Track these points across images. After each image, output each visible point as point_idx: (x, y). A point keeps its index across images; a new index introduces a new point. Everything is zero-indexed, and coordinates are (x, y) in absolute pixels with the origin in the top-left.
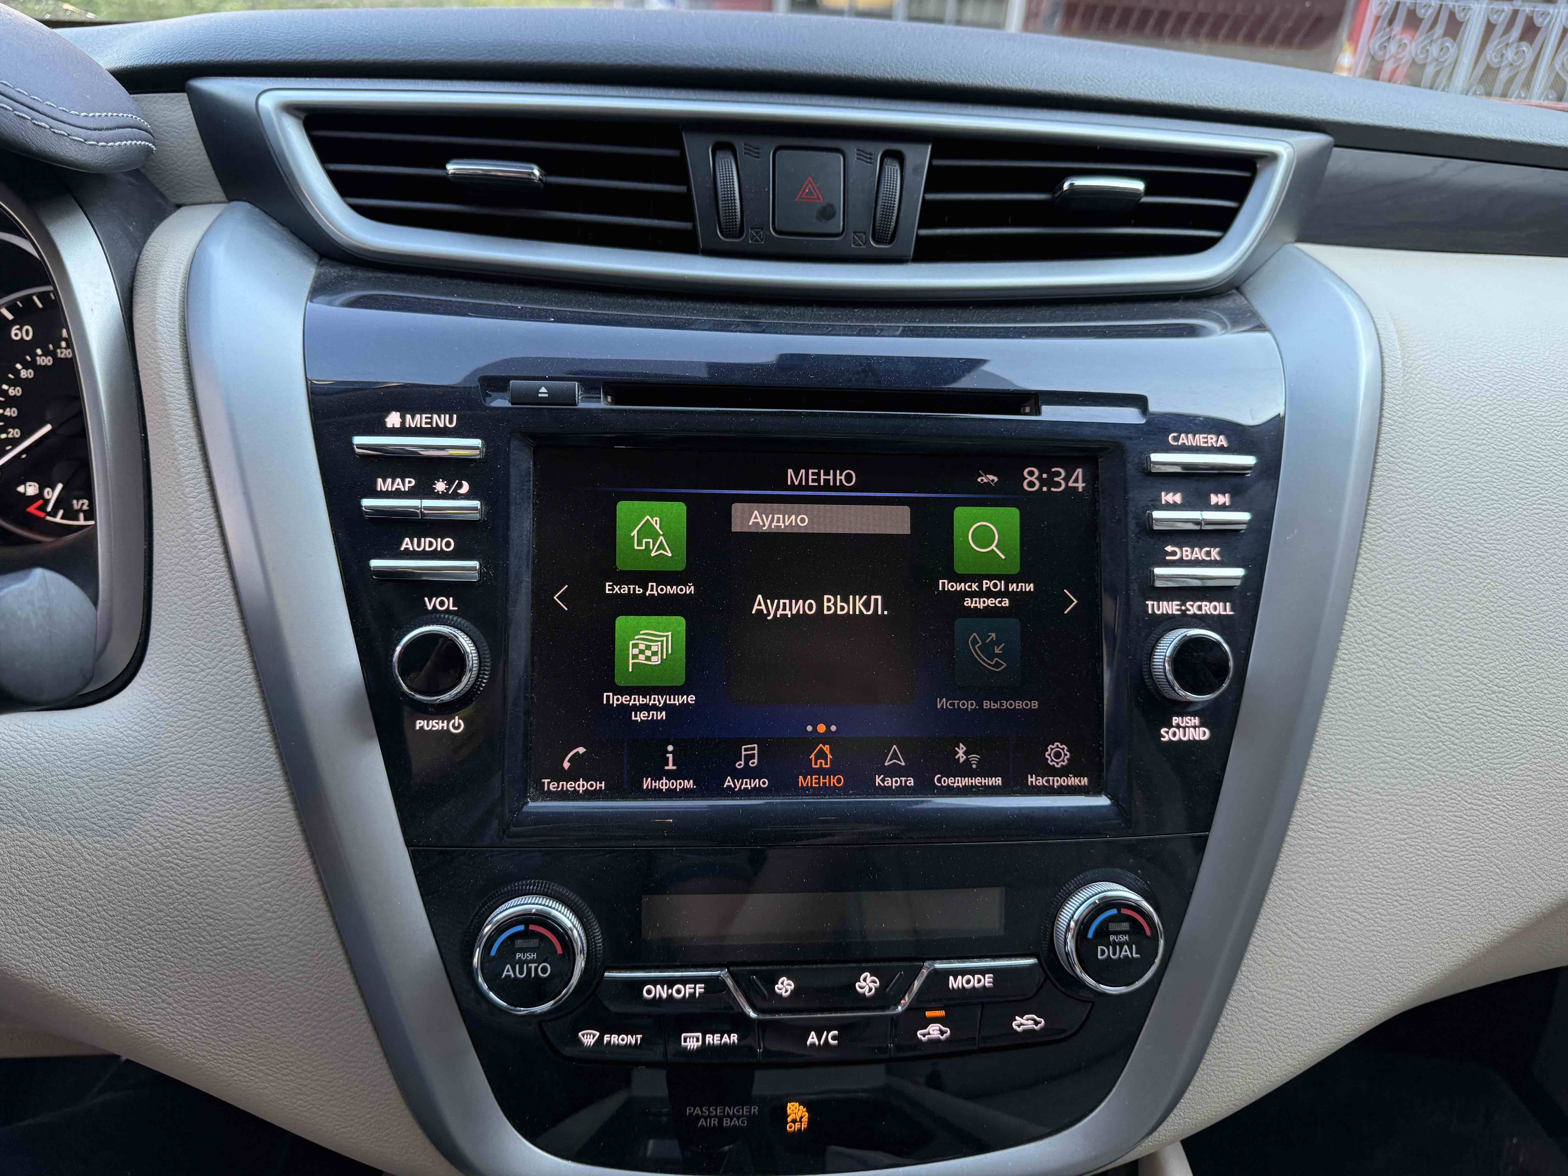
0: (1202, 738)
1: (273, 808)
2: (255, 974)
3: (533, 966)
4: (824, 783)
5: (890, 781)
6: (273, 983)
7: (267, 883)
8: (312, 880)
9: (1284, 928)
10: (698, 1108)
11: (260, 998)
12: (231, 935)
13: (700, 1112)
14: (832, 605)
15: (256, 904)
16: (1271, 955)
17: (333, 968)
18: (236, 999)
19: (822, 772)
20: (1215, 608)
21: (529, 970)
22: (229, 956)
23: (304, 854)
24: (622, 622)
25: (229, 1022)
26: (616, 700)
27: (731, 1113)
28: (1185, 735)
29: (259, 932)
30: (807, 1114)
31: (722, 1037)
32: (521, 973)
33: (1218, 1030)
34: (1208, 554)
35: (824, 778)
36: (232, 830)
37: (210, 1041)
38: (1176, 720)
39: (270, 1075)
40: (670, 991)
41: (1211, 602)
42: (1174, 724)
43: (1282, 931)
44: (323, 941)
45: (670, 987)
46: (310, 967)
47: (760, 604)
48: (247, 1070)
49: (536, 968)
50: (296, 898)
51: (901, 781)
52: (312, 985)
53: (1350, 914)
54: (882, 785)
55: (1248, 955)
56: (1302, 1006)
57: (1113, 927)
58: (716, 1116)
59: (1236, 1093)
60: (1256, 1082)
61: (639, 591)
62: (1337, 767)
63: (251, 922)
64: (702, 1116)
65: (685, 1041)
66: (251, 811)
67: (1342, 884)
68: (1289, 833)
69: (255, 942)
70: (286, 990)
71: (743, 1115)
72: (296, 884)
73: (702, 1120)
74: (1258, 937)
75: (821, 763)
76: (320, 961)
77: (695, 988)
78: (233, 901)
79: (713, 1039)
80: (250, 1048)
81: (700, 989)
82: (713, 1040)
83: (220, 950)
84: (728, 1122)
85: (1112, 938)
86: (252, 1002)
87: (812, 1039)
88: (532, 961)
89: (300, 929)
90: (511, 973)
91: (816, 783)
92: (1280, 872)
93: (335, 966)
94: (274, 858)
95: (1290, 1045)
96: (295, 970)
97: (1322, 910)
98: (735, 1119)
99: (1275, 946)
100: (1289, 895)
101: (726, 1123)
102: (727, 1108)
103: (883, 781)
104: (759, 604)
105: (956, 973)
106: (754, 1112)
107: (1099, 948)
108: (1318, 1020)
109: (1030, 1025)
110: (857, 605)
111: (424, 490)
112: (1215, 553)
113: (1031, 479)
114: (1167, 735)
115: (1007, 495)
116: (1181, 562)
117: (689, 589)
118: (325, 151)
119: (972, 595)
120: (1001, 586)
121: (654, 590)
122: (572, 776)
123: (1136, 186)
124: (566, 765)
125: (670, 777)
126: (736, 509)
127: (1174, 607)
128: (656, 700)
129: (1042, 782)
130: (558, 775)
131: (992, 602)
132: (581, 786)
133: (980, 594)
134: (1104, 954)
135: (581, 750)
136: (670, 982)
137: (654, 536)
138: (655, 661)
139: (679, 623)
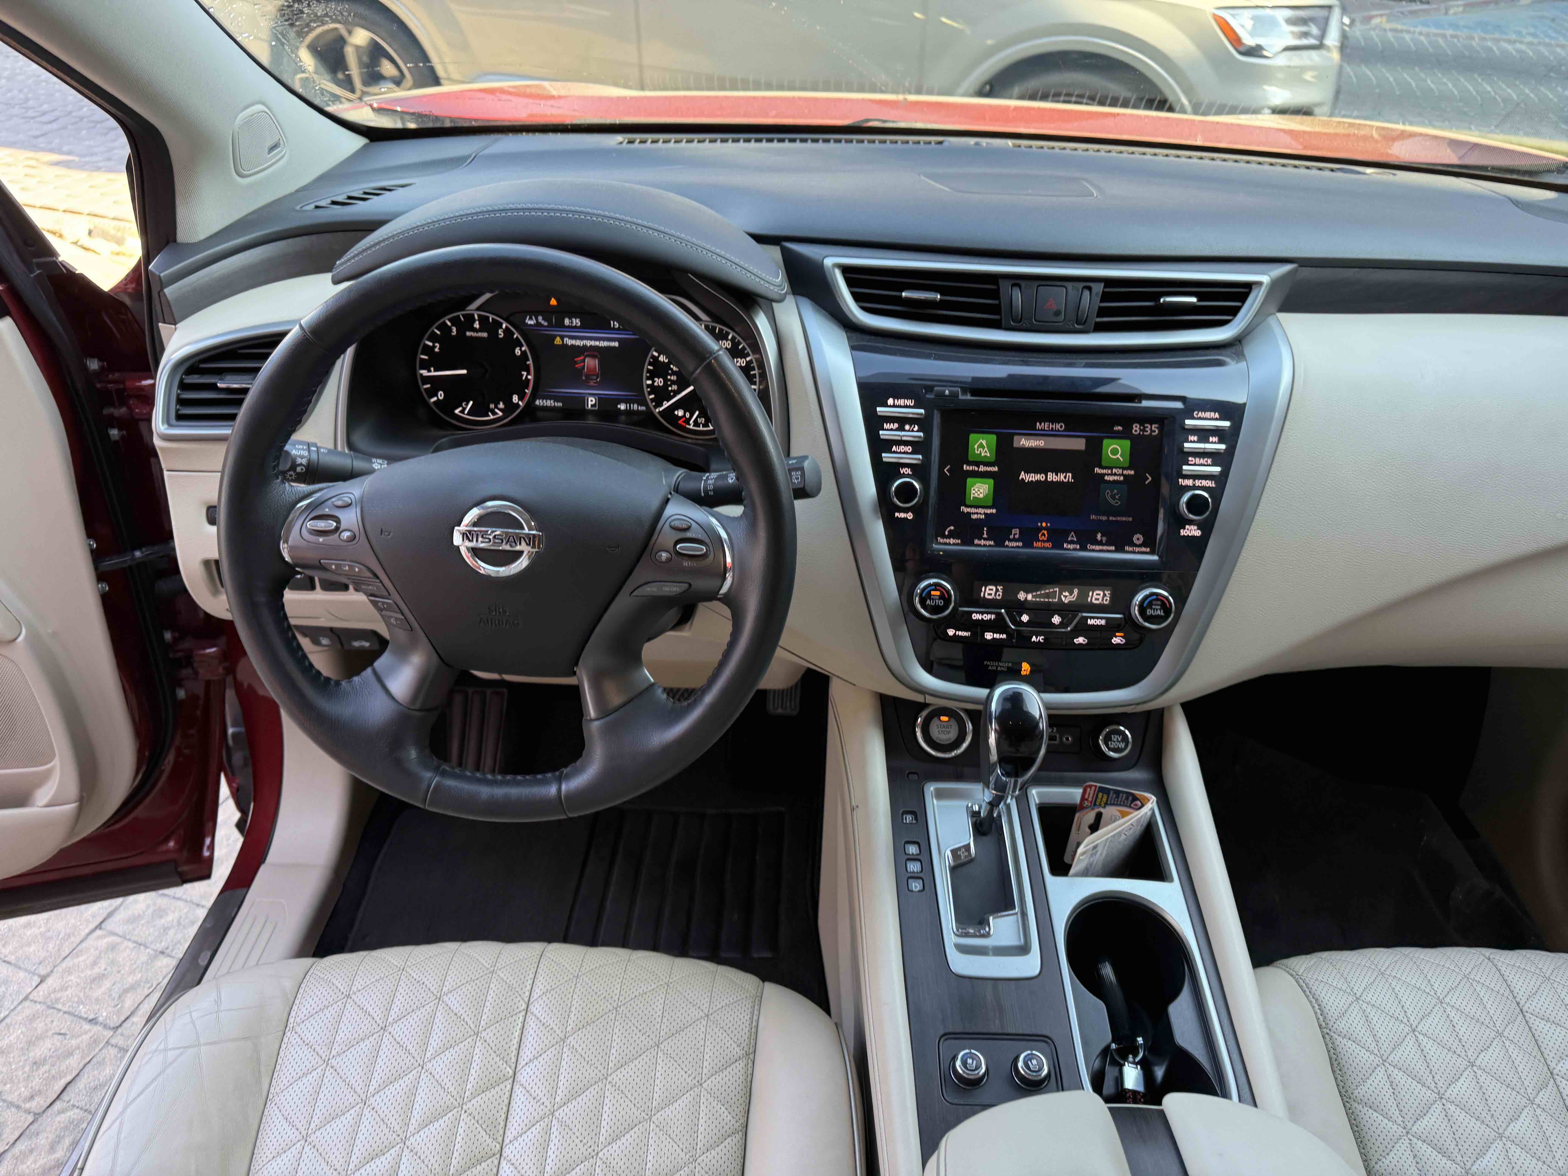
0: (1198, 535)
3: (936, 601)
4: (1044, 546)
5: (1070, 547)
10: (989, 662)
13: (989, 664)
14: (1051, 477)
19: (1043, 541)
20: (1208, 483)
21: (935, 603)
24: (970, 481)
27: (1001, 665)
28: (1190, 533)
30: (1029, 668)
31: (1000, 636)
32: (932, 603)
34: (1206, 461)
35: (1044, 544)
38: (1187, 527)
40: (982, 617)
42: (1185, 528)
45: (982, 615)
47: (1023, 475)
51: (1074, 546)
54: (1067, 547)
57: (1154, 602)
58: (995, 666)
61: (976, 469)
64: (990, 666)
65: (986, 636)
71: (1005, 666)
75: (1043, 538)
77: (991, 616)
79: (997, 636)
81: (993, 617)
85: (1154, 606)
87: (1034, 639)
88: (936, 599)
90: (928, 603)
91: (1040, 545)
97: (1246, 609)
98: (1002, 668)
101: (999, 669)
102: (1000, 663)
103: (1067, 545)
105: (1092, 618)
106: (1010, 665)
109: (1119, 641)
110: (1061, 477)
111: (901, 428)
112: (1209, 461)
113: (1136, 429)
114: (1183, 533)
115: (1125, 435)
116: (1195, 465)
117: (996, 469)
118: (850, 283)
119: (1108, 475)
120: (1120, 471)
121: (982, 468)
122: (949, 537)
123: (1193, 300)
124: (947, 533)
125: (985, 539)
126: (1016, 438)
127: (1190, 482)
128: (981, 510)
129: (1131, 549)
130: (944, 536)
131: (1116, 478)
132: (952, 541)
133: (1112, 474)
134: (1149, 612)
135: (952, 528)
136: (983, 613)
137: (984, 448)
138: (981, 496)
139: (991, 481)
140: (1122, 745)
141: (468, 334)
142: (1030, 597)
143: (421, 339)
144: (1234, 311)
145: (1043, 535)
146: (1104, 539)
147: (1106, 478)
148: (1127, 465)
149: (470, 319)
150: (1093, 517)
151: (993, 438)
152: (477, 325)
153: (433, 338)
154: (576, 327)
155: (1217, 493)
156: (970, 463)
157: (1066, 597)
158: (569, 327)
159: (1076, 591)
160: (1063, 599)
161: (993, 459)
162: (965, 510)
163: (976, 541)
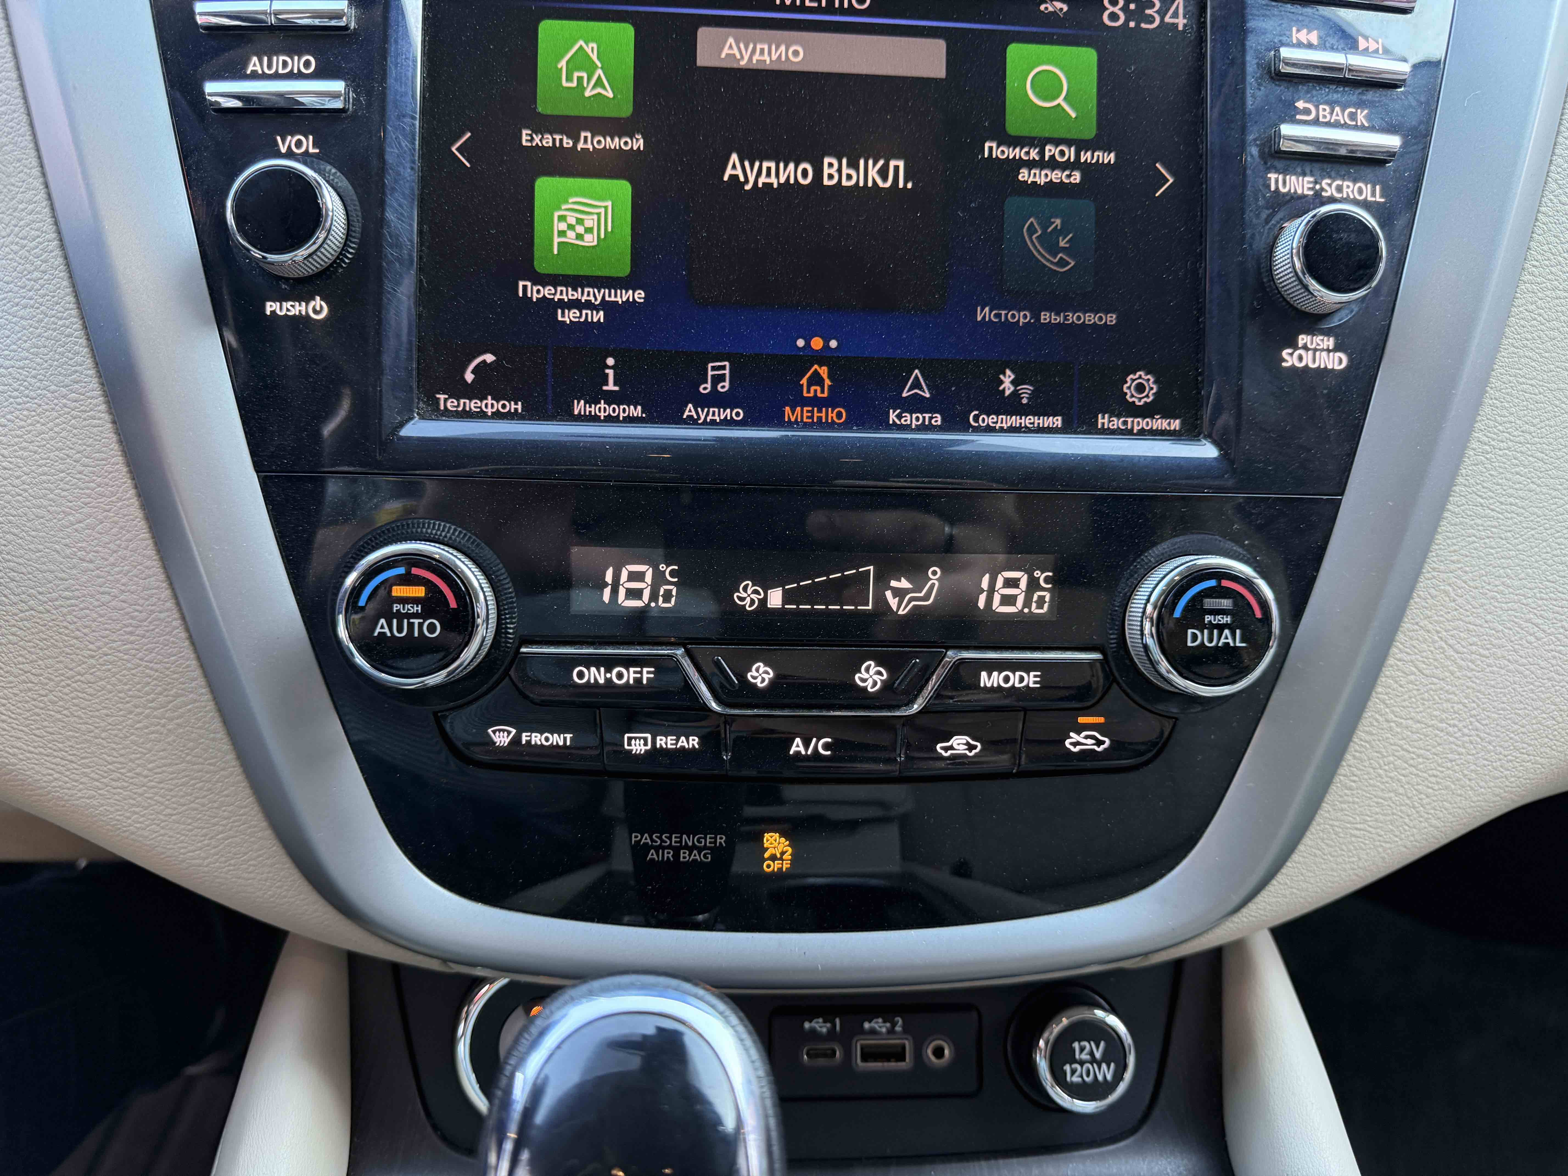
0: (1337, 367)
1: (85, 419)
2: (72, 646)
3: (416, 621)
4: (820, 418)
5: (909, 418)
6: (92, 657)
7: (80, 522)
8: (137, 517)
9: (1436, 638)
10: (646, 835)
11: (79, 677)
12: (40, 593)
13: (649, 841)
14: (834, 172)
15: (68, 551)
16: (1418, 673)
17: (167, 637)
18: (50, 679)
19: (816, 402)
20: (1360, 191)
21: (411, 626)
22: (38, 621)
23: (125, 483)
24: (544, 185)
25: (42, 709)
27: (690, 844)
28: (1314, 360)
29: (73, 588)
30: (790, 850)
31: (677, 740)
32: (400, 630)
33: (1341, 771)
34: (1353, 116)
35: (820, 411)
36: (35, 452)
37: (20, 734)
38: (1303, 339)
39: (97, 781)
40: (608, 675)
41: (1355, 181)
42: (1300, 346)
43: (1434, 642)
44: (154, 600)
45: (609, 670)
46: (138, 636)
48: (68, 773)
49: (421, 625)
50: (118, 542)
51: (924, 418)
52: (141, 659)
53: (1525, 625)
54: (898, 422)
55: (1387, 671)
56: (1454, 746)
57: (1210, 603)
58: (670, 847)
59: (1360, 859)
60: (1388, 845)
61: (567, 143)
62: (1518, 422)
63: (63, 575)
64: (652, 847)
65: (629, 744)
66: (57, 425)
67: (1516, 583)
68: (1449, 507)
69: (68, 602)
70: (110, 667)
71: (705, 847)
72: (116, 523)
73: (652, 851)
74: (1401, 646)
75: (816, 391)
76: (152, 627)
77: (641, 673)
78: (41, 547)
79: (666, 742)
80: (71, 744)
81: (647, 674)
82: (666, 744)
83: (27, 613)
84: (686, 855)
85: (1208, 618)
86: (69, 682)
87: (797, 746)
88: (416, 615)
89: (123, 585)
90: (386, 630)
91: (808, 417)
92: (1435, 559)
93: (169, 633)
94: (88, 488)
95: (1435, 798)
96: (120, 640)
97: (1489, 617)
98: (695, 852)
99: (1424, 662)
100: (1445, 592)
101: (684, 856)
102: (684, 836)
103: (899, 417)
104: (734, 167)
105: (992, 666)
106: (720, 843)
107: (1190, 631)
108: (1473, 767)
109: (1090, 744)
110: (868, 173)
112: (1361, 116)
113: (1114, 8)
114: (1290, 359)
115: (1079, 28)
116: (1319, 121)
117: (638, 143)
119: (1031, 164)
120: (1070, 153)
121: (588, 142)
124: (469, 377)
125: (609, 397)
126: (703, 35)
128: (591, 294)
129: (1117, 423)
130: (458, 390)
131: (1055, 175)
132: (488, 405)
133: (1041, 164)
134: (1192, 638)
135: (489, 358)
136: (609, 663)
137: (591, 69)
138: (590, 240)
139: (623, 189)
140: (1107, 1074)
142: (774, 598)
145: (817, 379)
146: (1025, 389)
147: (1024, 175)
150: (984, 314)
157: (900, 593)
159: (935, 573)
160: (893, 602)
162: (536, 292)
163: (577, 406)
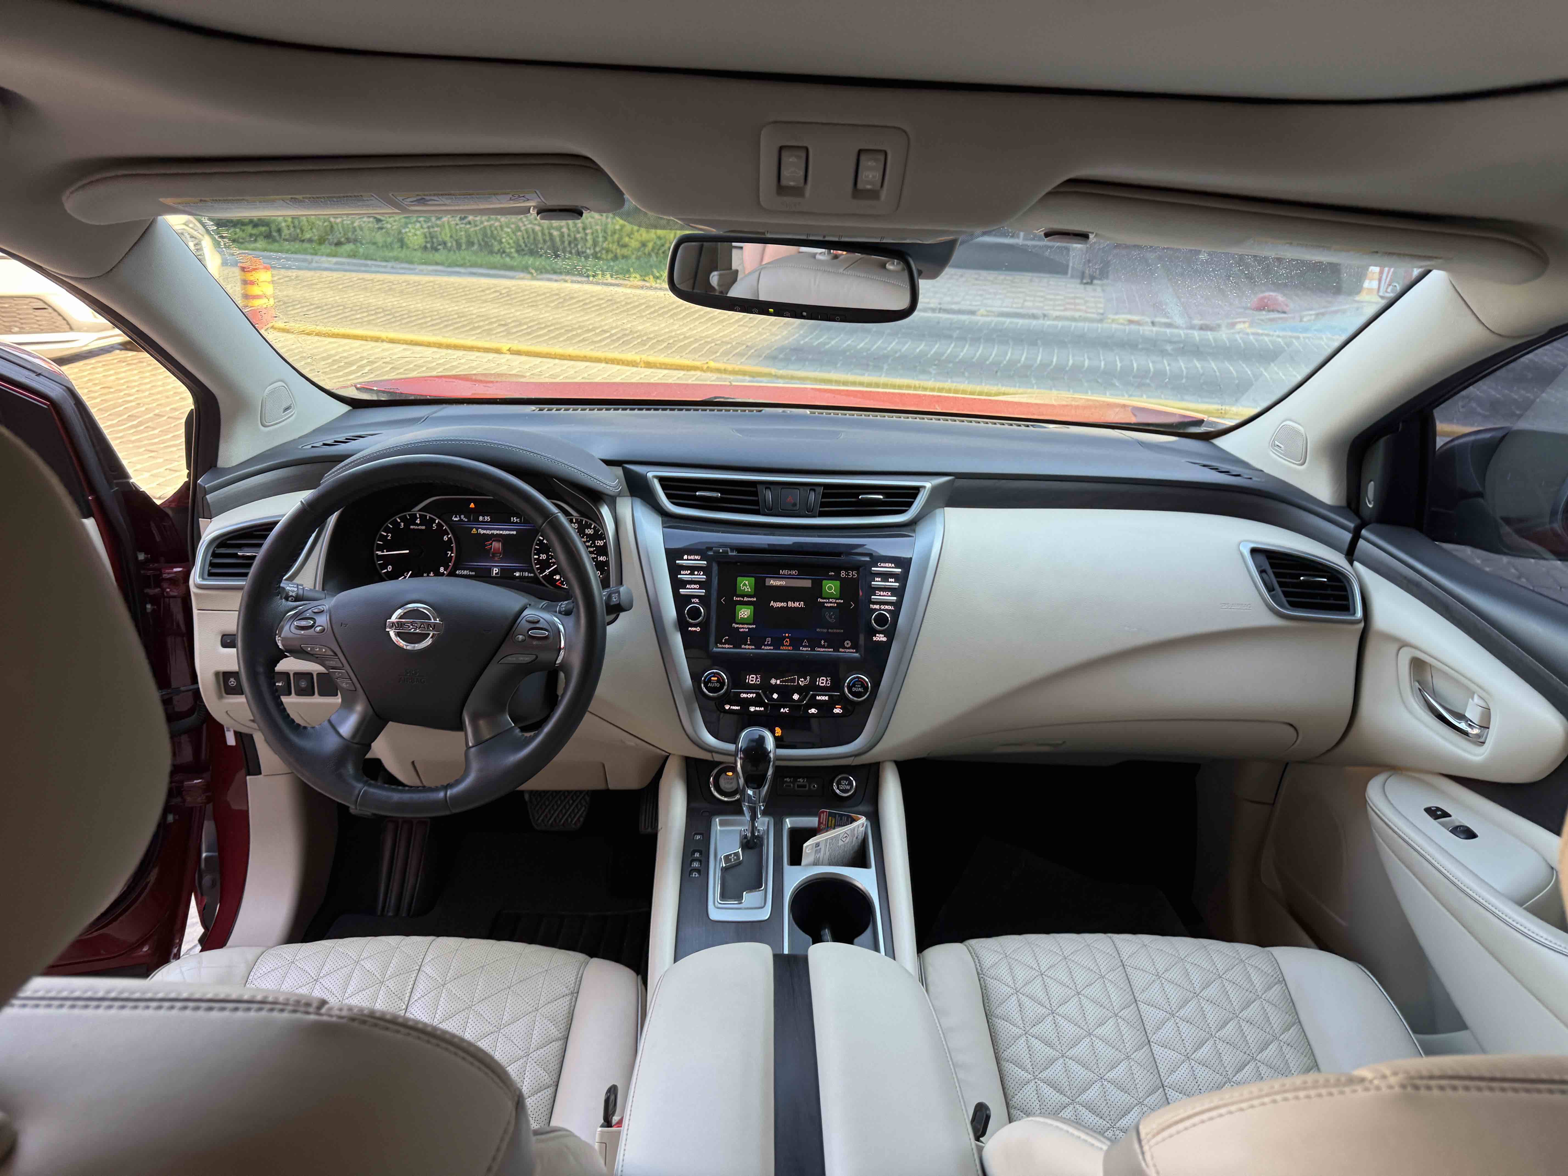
0: (884, 640)
4: (787, 649)
5: (804, 649)
14: (790, 604)
24: (738, 607)
26: (736, 626)
28: (880, 639)
30: (780, 730)
31: (760, 708)
32: (712, 685)
34: (886, 593)
35: (787, 647)
40: (747, 696)
41: (887, 606)
42: (877, 636)
47: (772, 603)
49: (715, 685)
51: (807, 648)
54: (802, 649)
57: (858, 684)
65: (751, 709)
75: (786, 643)
79: (758, 709)
81: (754, 695)
85: (858, 687)
87: (782, 710)
88: (715, 683)
90: (710, 685)
91: (785, 648)
105: (819, 696)
109: (839, 712)
110: (797, 604)
111: (692, 574)
112: (889, 594)
113: (843, 574)
114: (874, 639)
115: (837, 577)
116: (880, 595)
117: (755, 599)
118: (664, 488)
119: (827, 603)
120: (834, 601)
121: (746, 599)
122: (724, 644)
123: (881, 497)
124: (723, 641)
125: (749, 645)
126: (767, 580)
127: (877, 607)
128: (746, 626)
129: (843, 650)
130: (722, 643)
131: (832, 605)
132: (727, 646)
133: (829, 603)
134: (854, 689)
135: (727, 638)
136: (747, 693)
137: (746, 586)
138: (746, 617)
139: (752, 607)
140: (848, 787)
141: (412, 527)
142: (778, 682)
143: (378, 530)
144: (910, 504)
145: (787, 641)
146: (826, 644)
147: (825, 605)
148: (838, 596)
149: (414, 517)
150: (818, 630)
151: (753, 580)
152: (418, 521)
153: (387, 530)
154: (487, 522)
155: (896, 614)
156: (737, 596)
157: (802, 681)
158: (482, 522)
159: (808, 678)
160: (800, 683)
161: (753, 593)
163: (743, 646)
